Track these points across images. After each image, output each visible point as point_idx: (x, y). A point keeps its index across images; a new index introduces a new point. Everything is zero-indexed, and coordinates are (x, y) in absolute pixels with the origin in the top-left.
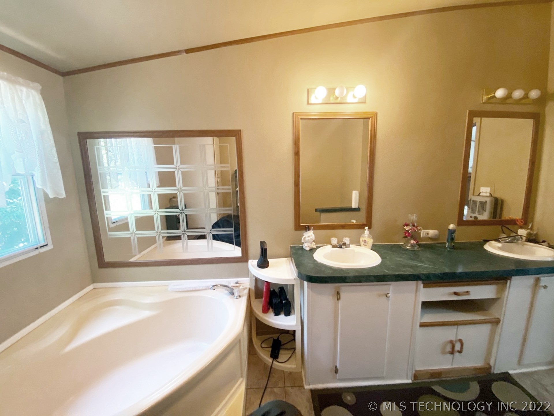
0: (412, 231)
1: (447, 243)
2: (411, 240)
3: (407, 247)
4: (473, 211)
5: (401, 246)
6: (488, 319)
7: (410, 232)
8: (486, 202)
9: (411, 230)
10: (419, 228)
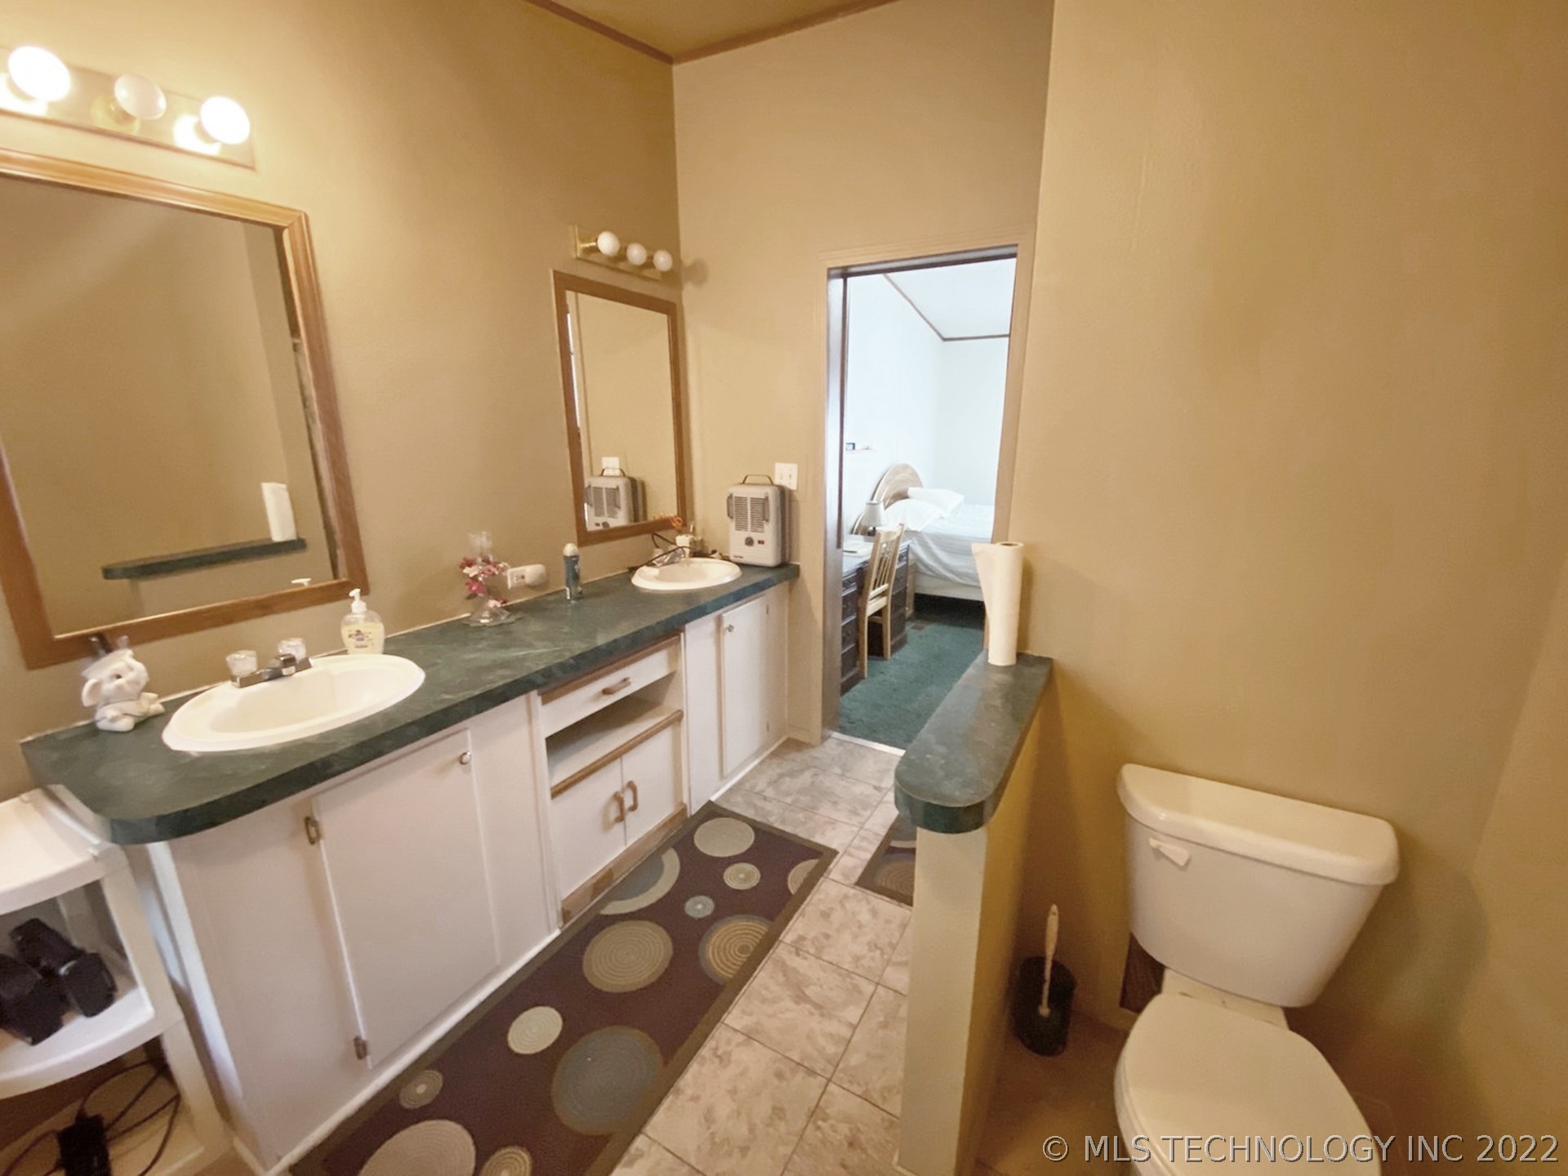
0: (486, 576)
1: (568, 589)
2: (487, 601)
3: (483, 621)
4: (599, 513)
5: (467, 623)
6: (663, 721)
7: (480, 579)
8: (618, 488)
9: (482, 575)
10: (501, 565)
